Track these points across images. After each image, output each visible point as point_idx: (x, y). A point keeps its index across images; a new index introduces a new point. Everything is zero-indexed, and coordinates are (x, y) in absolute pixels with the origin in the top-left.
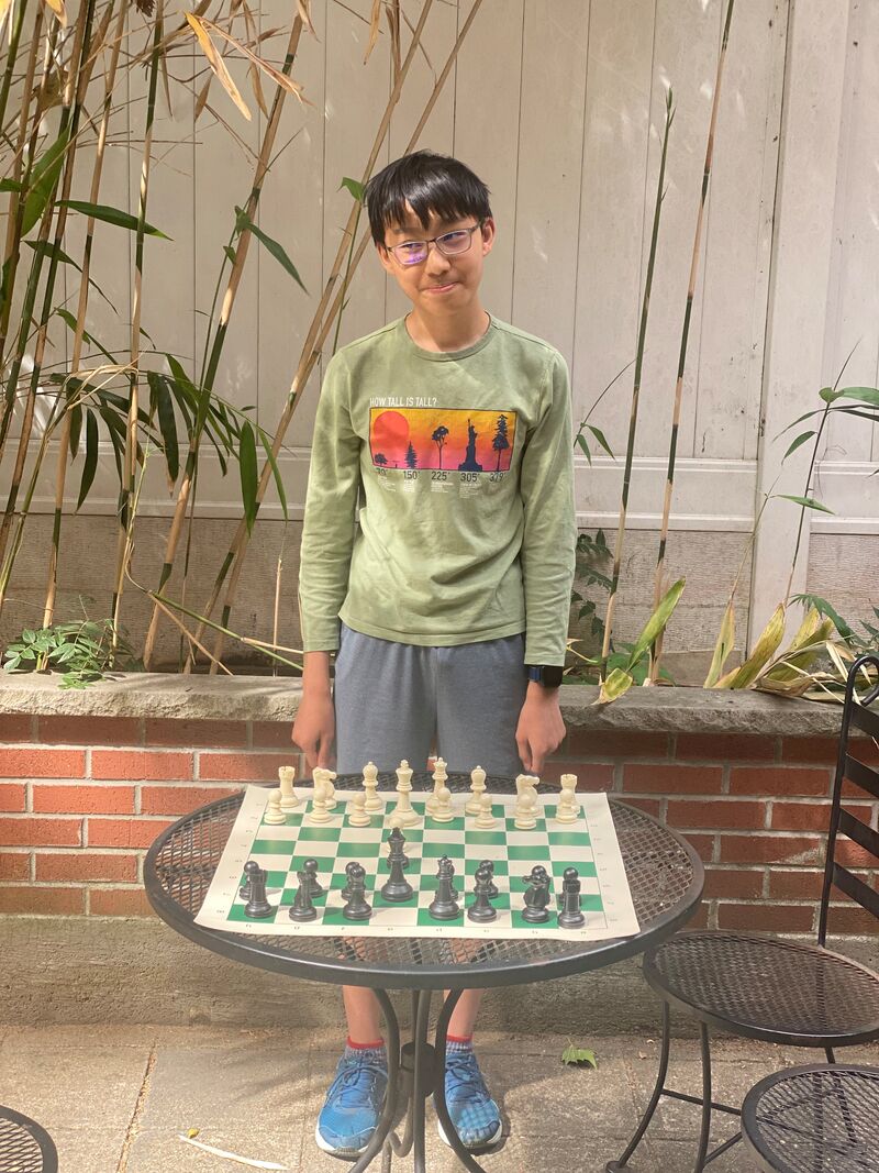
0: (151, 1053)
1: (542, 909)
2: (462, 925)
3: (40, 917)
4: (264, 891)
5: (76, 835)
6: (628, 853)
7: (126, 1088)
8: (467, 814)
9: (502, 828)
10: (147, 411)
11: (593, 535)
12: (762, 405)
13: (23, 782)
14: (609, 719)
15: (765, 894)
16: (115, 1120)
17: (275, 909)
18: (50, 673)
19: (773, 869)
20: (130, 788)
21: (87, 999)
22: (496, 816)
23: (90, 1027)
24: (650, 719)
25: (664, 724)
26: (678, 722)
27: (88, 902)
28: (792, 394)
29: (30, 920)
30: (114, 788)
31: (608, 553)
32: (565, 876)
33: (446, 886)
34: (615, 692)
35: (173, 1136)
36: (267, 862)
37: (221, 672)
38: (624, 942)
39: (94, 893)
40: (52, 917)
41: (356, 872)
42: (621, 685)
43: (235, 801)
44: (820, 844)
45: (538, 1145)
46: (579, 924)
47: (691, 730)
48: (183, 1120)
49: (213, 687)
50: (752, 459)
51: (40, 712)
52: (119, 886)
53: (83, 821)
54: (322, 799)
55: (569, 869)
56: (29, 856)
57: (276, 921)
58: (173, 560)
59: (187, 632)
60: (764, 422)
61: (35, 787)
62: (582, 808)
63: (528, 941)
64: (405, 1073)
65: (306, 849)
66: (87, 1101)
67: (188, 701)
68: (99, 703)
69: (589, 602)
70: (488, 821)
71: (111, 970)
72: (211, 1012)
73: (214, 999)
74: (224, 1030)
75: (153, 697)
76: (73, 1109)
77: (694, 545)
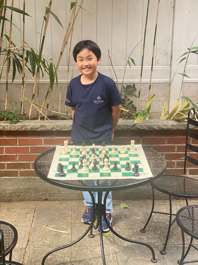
0: (35, 208)
2: (110, 176)
3: (8, 177)
4: (63, 170)
5: (15, 159)
7: (30, 216)
9: (117, 153)
10: (26, 57)
11: (132, 85)
13: (2, 146)
14: (139, 127)
15: (175, 166)
16: (28, 223)
17: (66, 174)
18: (7, 121)
19: (177, 161)
20: (27, 147)
21: (20, 196)
23: (21, 202)
24: (148, 127)
25: (152, 128)
26: (155, 128)
27: (19, 174)
29: (6, 178)
30: (24, 147)
31: (136, 89)
32: (134, 164)
34: (139, 121)
35: (42, 226)
36: (63, 163)
37: (47, 119)
38: (149, 179)
39: (20, 172)
40: (11, 177)
42: (140, 119)
43: (54, 149)
45: (126, 225)
46: (138, 175)
47: (158, 129)
48: (44, 223)
49: (46, 123)
50: (169, 65)
51: (5, 130)
52: (26, 170)
53: (17, 155)
55: (135, 162)
56: (5, 164)
57: (66, 177)
58: (35, 93)
59: (39, 110)
60: (172, 56)
61: (5, 147)
62: (136, 148)
64: (96, 210)
65: (72, 160)
66: (21, 219)
67: (40, 126)
68: (19, 127)
69: (131, 101)
70: (115, 152)
71: (25, 189)
72: (49, 198)
73: (49, 195)
74: (52, 202)
75: (32, 126)
76: (18, 221)
77: (156, 87)
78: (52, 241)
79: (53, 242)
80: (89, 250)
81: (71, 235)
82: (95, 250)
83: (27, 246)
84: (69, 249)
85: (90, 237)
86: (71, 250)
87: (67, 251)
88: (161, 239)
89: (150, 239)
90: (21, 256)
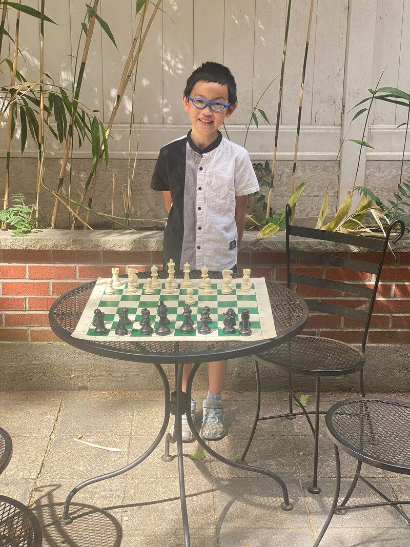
0: (61, 403)
1: (232, 327)
2: (195, 335)
3: (7, 342)
4: (104, 322)
5: (23, 305)
6: (274, 304)
7: (50, 418)
8: (200, 288)
9: (216, 294)
10: (48, 106)
11: (264, 163)
12: (344, 98)
14: (269, 247)
15: (342, 326)
16: (45, 432)
17: (109, 330)
18: (7, 230)
20: (47, 283)
21: (31, 379)
22: (213, 289)
23: (33, 392)
25: (294, 248)
26: (301, 248)
27: (30, 336)
28: (358, 93)
30: (39, 283)
31: (270, 171)
32: (243, 313)
33: (188, 319)
34: (268, 234)
35: (71, 438)
36: (106, 310)
37: (88, 229)
38: (269, 341)
39: (32, 331)
40: (13, 343)
41: (146, 313)
42: (271, 231)
44: (367, 302)
45: (237, 439)
46: (249, 334)
47: (307, 251)
48: (76, 431)
49: (84, 235)
50: (339, 125)
51: (3, 248)
52: (44, 328)
53: (25, 298)
54: (132, 282)
55: (245, 311)
56: (1, 315)
57: (109, 335)
58: (64, 177)
59: (72, 211)
60: (344, 107)
61: (2, 283)
62: (253, 284)
63: (226, 341)
64: (172, 405)
65: (123, 304)
66: (32, 424)
67: (72, 242)
68: (30, 243)
69: (262, 195)
70: (209, 291)
71: (42, 366)
72: (89, 385)
73: (89, 378)
74: (94, 392)
75: (55, 240)
76: (25, 428)
77: (311, 167)
78: (89, 466)
79: (92, 468)
80: (161, 485)
81: (128, 455)
82: (172, 485)
83: (39, 475)
84: (121, 483)
85: (164, 460)
86: (124, 485)
87: (116, 486)
88: (305, 467)
89: (283, 465)
90: (25, 494)
